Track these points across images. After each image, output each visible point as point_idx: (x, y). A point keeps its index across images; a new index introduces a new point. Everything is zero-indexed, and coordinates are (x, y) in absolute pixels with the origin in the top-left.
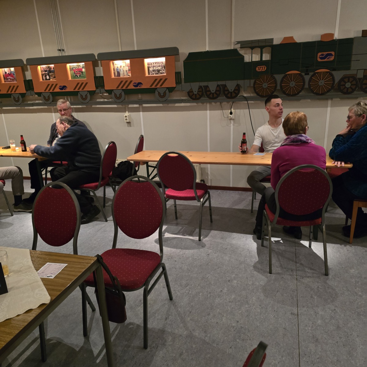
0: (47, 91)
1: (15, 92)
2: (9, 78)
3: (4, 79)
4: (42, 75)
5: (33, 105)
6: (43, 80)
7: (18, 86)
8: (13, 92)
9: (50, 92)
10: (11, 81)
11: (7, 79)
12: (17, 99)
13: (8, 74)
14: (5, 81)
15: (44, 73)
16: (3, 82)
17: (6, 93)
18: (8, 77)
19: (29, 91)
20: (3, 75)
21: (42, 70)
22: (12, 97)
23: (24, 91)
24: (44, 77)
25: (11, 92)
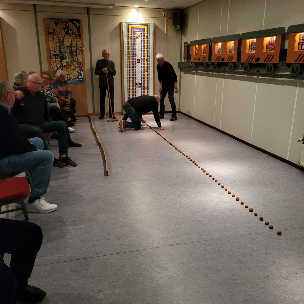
0: (297, 62)
1: (270, 62)
2: (270, 48)
3: (266, 49)
4: (299, 44)
5: (281, 76)
6: (298, 49)
7: (274, 56)
8: (268, 62)
9: (299, 63)
10: (271, 51)
11: (269, 48)
12: (269, 69)
13: (271, 43)
14: (266, 51)
15: (301, 42)
16: (265, 51)
17: (263, 62)
18: (270, 46)
19: (281, 61)
20: (267, 44)
21: (300, 38)
22: (267, 66)
23: (277, 61)
24: (300, 47)
25: (267, 61)
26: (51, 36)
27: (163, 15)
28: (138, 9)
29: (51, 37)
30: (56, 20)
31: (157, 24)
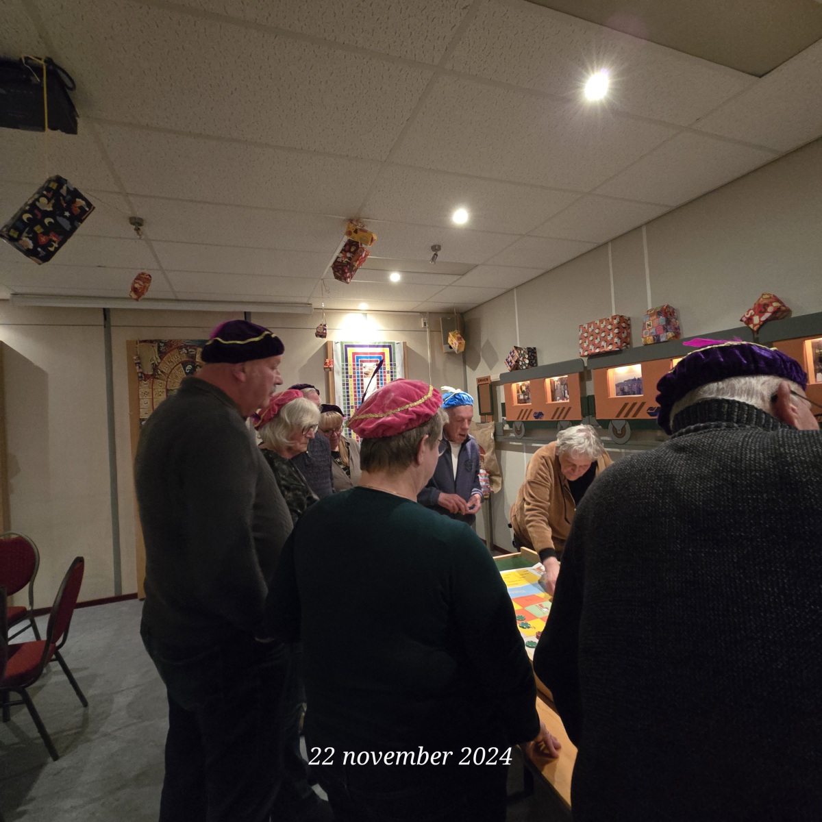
26: (146, 383)
27: (423, 326)
28: (366, 314)
29: (145, 387)
30: (162, 345)
31: (411, 345)
